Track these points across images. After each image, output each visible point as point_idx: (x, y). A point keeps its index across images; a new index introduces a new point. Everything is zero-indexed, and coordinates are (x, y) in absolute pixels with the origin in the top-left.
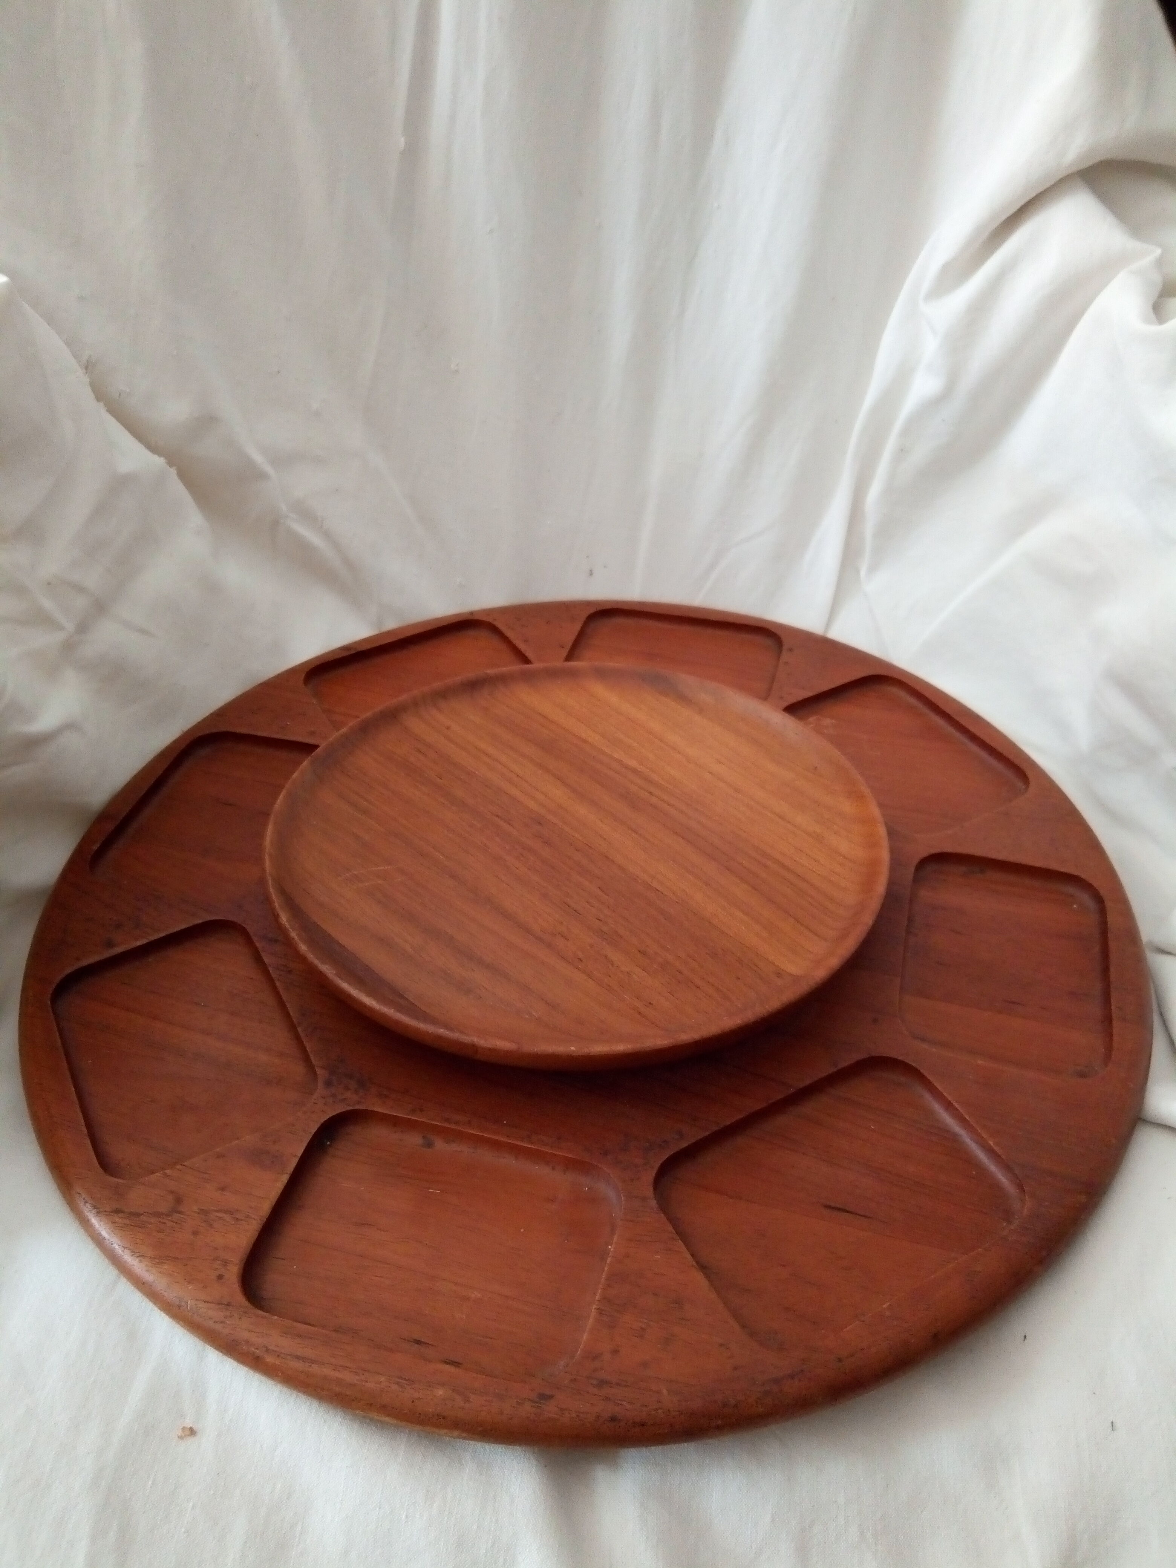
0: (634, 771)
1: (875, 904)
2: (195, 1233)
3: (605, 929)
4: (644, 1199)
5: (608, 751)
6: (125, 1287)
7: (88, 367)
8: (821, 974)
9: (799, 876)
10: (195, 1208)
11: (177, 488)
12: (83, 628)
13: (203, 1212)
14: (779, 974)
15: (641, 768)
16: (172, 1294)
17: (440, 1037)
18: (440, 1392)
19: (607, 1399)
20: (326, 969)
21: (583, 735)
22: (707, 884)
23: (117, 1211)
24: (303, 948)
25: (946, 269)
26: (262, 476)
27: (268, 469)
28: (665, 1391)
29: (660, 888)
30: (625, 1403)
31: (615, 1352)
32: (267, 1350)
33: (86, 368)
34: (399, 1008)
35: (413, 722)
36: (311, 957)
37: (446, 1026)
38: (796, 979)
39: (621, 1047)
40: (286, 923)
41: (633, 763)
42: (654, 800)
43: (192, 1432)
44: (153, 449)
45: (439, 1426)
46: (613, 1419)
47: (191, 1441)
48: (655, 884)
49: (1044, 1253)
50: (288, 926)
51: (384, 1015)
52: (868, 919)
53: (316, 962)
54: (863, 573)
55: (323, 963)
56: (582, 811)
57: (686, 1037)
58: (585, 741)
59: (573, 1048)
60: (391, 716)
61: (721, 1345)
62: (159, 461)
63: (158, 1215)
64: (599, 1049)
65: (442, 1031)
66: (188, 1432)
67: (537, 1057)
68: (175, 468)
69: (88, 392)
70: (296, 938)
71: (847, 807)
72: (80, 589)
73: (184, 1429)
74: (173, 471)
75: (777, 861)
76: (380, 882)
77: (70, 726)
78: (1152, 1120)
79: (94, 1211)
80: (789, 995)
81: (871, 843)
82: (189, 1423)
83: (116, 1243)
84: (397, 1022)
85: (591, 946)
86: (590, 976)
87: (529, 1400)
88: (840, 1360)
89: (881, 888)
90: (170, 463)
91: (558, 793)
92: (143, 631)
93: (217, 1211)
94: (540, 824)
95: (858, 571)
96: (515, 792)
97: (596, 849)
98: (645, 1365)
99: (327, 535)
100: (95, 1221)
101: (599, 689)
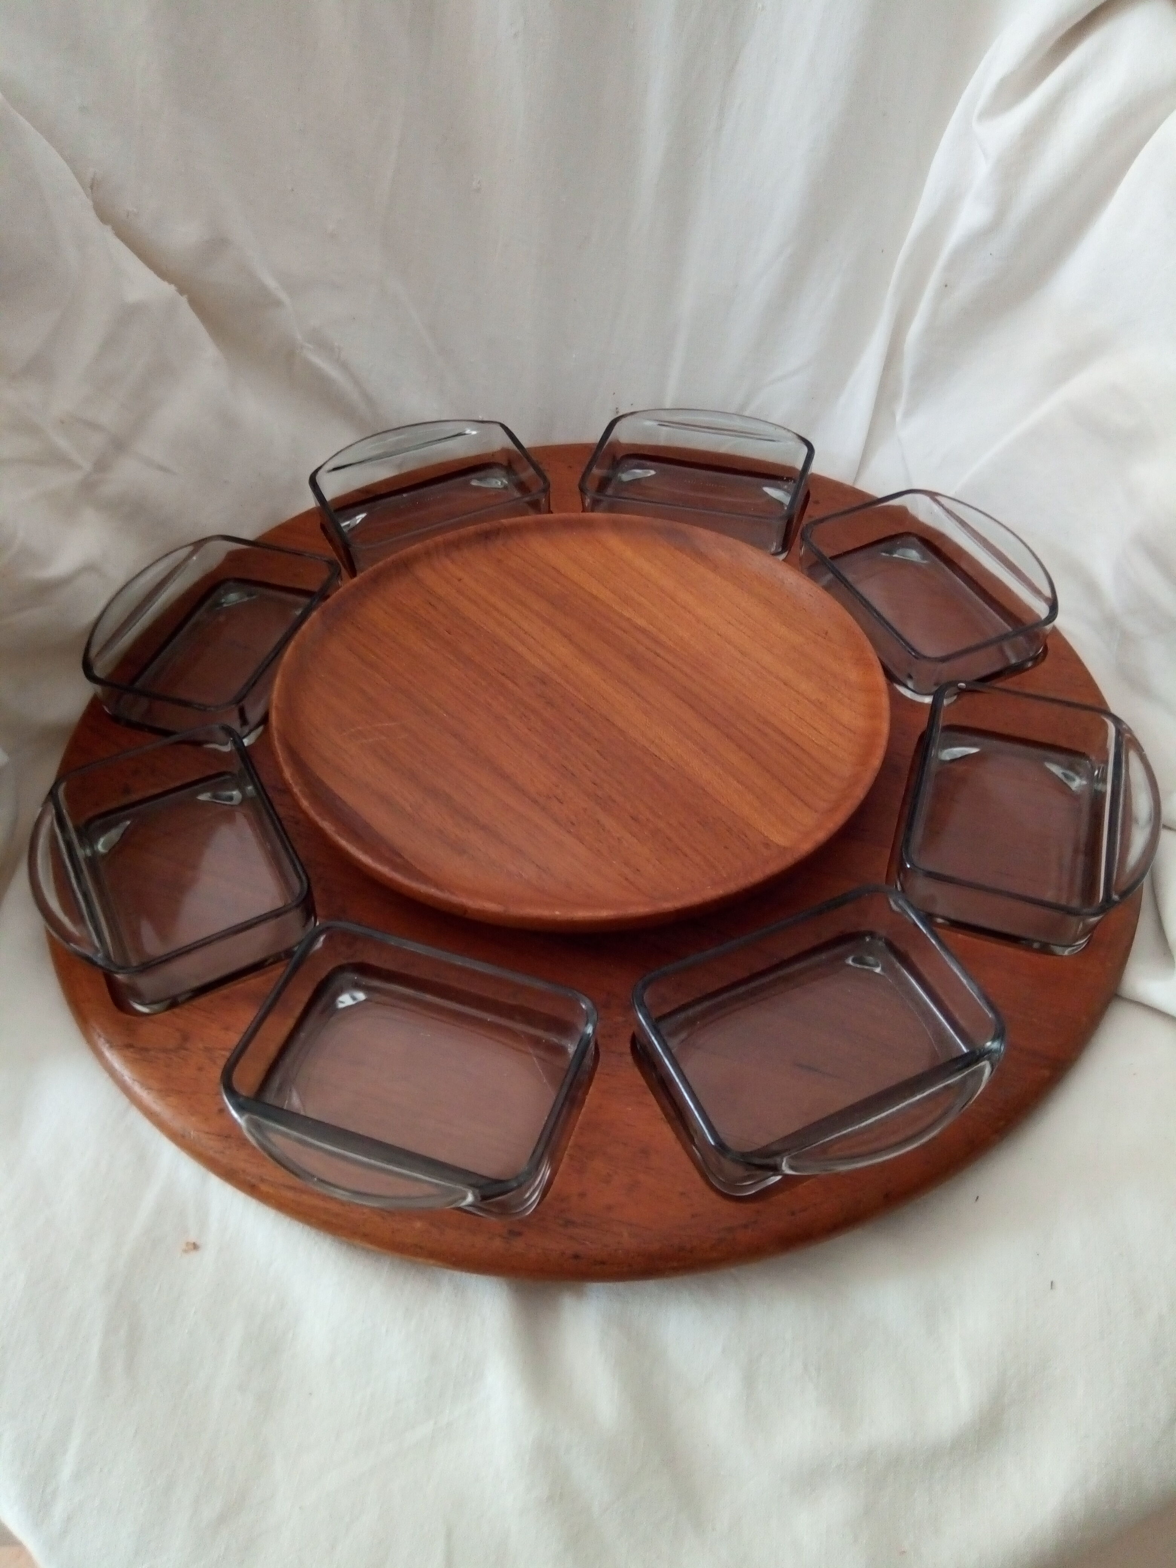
0: (643, 631)
1: (868, 778)
2: (200, 1069)
3: (600, 793)
4: (621, 1054)
5: (616, 607)
6: (135, 1116)
7: (93, 187)
8: (806, 847)
9: (798, 745)
10: (201, 1045)
11: (188, 318)
12: (102, 465)
13: (207, 1050)
14: (767, 845)
15: (650, 628)
16: (177, 1124)
17: (431, 897)
18: (418, 1225)
19: (571, 1238)
20: (327, 826)
21: (595, 592)
22: (704, 750)
23: (129, 1046)
24: (305, 803)
25: (1003, 84)
26: (278, 303)
27: (283, 296)
28: (626, 1234)
29: (657, 753)
30: (587, 1243)
31: (582, 1195)
32: (262, 1180)
33: (92, 187)
34: (395, 867)
35: (424, 572)
36: (312, 813)
37: (437, 885)
38: (783, 850)
39: (604, 914)
40: (290, 779)
41: (641, 622)
42: (659, 661)
43: (195, 1247)
44: (163, 274)
45: (416, 1255)
46: (576, 1257)
47: (194, 1256)
48: (653, 749)
49: (1002, 1123)
50: (291, 782)
51: (378, 873)
52: (860, 793)
53: (318, 819)
54: (899, 417)
55: (324, 819)
56: (586, 670)
57: (669, 905)
58: (596, 598)
59: (557, 913)
60: (404, 566)
61: (682, 1194)
62: (168, 289)
63: (165, 1051)
64: (582, 914)
65: (432, 891)
66: (192, 1247)
67: (523, 919)
68: (186, 296)
69: (92, 214)
70: (299, 794)
71: (854, 675)
72: (93, 426)
73: (188, 1244)
74: (183, 300)
75: (776, 730)
76: (383, 738)
77: (89, 568)
78: (1128, 997)
79: (107, 1045)
80: (774, 867)
81: (873, 714)
82: (192, 1238)
83: (127, 1074)
84: (391, 880)
85: (585, 810)
86: (582, 841)
87: (500, 1236)
88: (793, 1214)
89: (876, 762)
90: (182, 291)
91: (564, 651)
92: (162, 468)
93: (221, 1049)
94: (544, 683)
95: (893, 415)
96: (521, 649)
97: (598, 711)
98: (609, 1208)
99: (344, 366)
100: (108, 1054)
101: (613, 541)
